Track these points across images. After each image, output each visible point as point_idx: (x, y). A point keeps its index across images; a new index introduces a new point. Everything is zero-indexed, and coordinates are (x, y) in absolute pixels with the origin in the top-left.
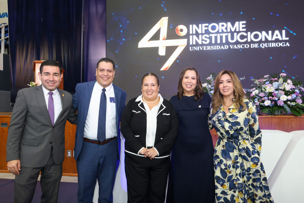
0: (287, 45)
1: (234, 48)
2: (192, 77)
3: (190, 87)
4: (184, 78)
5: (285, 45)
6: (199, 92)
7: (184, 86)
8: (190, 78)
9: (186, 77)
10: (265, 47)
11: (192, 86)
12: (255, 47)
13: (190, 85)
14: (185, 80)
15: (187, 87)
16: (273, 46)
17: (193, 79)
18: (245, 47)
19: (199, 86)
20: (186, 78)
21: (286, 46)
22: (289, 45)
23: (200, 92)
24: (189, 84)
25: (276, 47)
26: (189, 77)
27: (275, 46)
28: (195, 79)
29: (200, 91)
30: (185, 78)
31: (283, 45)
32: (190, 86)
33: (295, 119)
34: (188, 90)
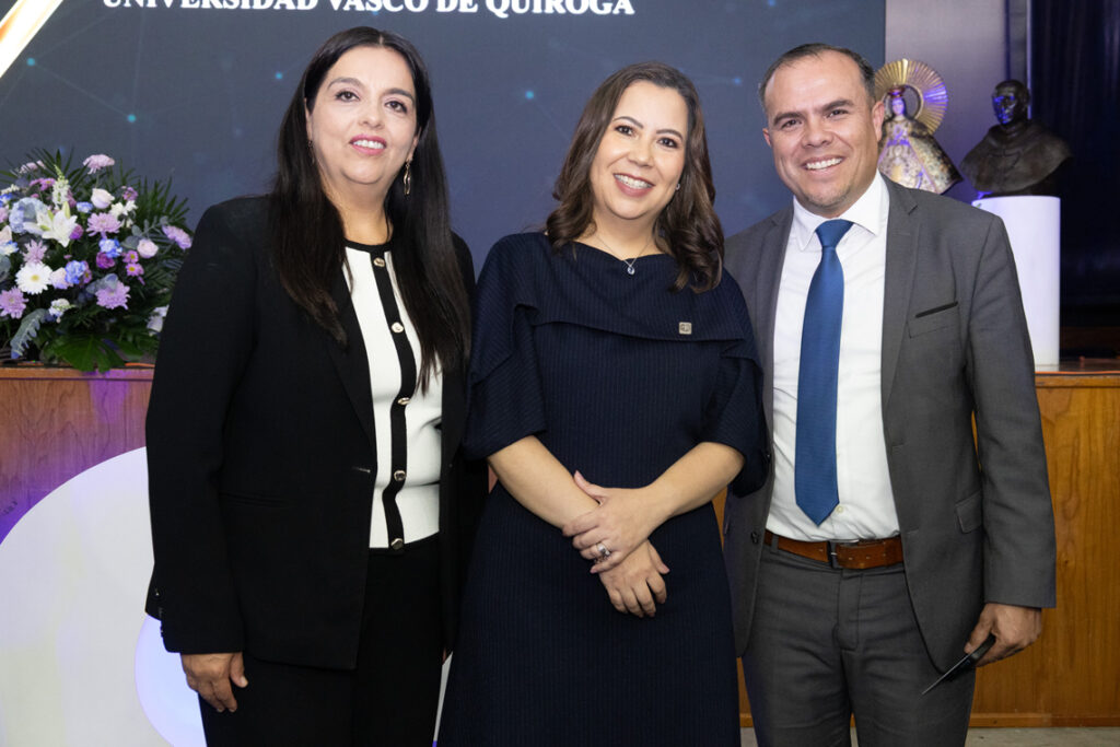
0: (622, 11)
1: (346, 8)
2: (659, 132)
3: (640, 195)
4: (611, 127)
5: (613, 8)
6: (694, 236)
7: (603, 181)
8: (647, 134)
9: (627, 123)
10: (509, 11)
11: (650, 185)
12: (458, 6)
13: (641, 179)
14: (613, 146)
15: (622, 187)
16: (549, 10)
17: (667, 142)
18: (405, 9)
19: (696, 199)
20: (624, 130)
21: (616, 12)
22: (630, 10)
23: (702, 237)
24: (636, 172)
25: (568, 13)
26: (641, 126)
27: (561, 11)
28: (675, 145)
29: (699, 230)
30: (617, 129)
31: (601, 8)
32: (638, 184)
33: (83, 385)
34: (625, 206)
